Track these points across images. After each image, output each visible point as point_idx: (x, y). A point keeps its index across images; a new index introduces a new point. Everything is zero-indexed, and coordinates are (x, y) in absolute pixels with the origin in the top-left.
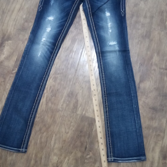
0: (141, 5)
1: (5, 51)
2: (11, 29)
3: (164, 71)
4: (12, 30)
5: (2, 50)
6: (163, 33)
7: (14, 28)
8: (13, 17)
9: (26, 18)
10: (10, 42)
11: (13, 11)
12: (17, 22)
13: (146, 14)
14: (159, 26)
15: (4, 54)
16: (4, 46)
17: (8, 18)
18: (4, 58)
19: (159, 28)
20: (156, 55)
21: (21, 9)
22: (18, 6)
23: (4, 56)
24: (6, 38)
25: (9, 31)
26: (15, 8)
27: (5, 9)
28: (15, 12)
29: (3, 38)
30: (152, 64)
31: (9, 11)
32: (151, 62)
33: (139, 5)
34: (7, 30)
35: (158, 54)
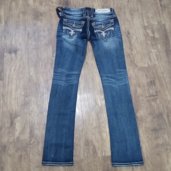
1: (17, 127)
2: (15, 107)
3: (149, 98)
4: (16, 108)
5: (14, 127)
6: (136, 70)
7: (18, 106)
8: (13, 96)
9: (24, 94)
10: (18, 118)
11: (11, 92)
12: (18, 99)
14: (131, 65)
15: (17, 131)
16: (15, 124)
17: (9, 100)
18: (19, 133)
19: (132, 67)
20: (138, 88)
21: (17, 88)
22: (14, 87)
23: (18, 132)
24: (13, 116)
25: (14, 110)
26: (12, 89)
27: (3, 93)
28: (13, 92)
29: (11, 117)
30: (138, 96)
31: (7, 93)
32: (137, 95)
34: (13, 109)
35: (139, 86)
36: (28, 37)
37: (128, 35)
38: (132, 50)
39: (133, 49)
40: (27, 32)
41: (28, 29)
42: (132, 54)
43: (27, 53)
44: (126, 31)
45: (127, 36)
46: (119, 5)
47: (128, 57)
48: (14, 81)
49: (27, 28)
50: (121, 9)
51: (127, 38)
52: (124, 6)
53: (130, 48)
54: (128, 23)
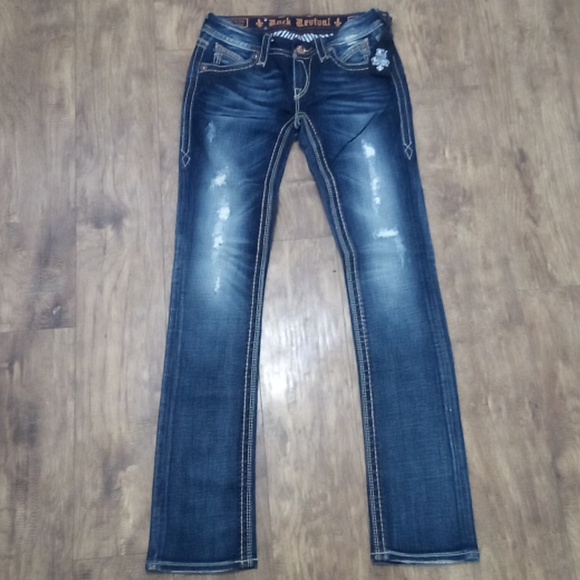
0: (460, 236)
1: (126, 503)
2: (120, 429)
4: (123, 430)
5: (118, 502)
6: (551, 297)
7: (129, 423)
8: (112, 385)
9: (151, 379)
10: (131, 469)
11: (104, 371)
12: (130, 399)
13: (484, 257)
14: (533, 279)
15: (128, 516)
16: (119, 489)
17: (96, 399)
18: (134, 526)
19: (537, 287)
20: (560, 365)
21: (125, 355)
22: (113, 351)
23: (131, 521)
24: (113, 461)
25: (115, 437)
26: (105, 359)
27: (75, 373)
28: (112, 370)
29: (105, 464)
30: (561, 395)
31: (91, 375)
32: (557, 391)
33: (456, 236)
34: (110, 436)
35: (565, 358)
36: (161, 168)
37: (523, 165)
38: (535, 221)
39: (539, 216)
40: (156, 146)
41: (162, 135)
42: (536, 236)
43: (160, 227)
44: (515, 149)
45: (518, 167)
46: (488, 52)
47: (523, 245)
48: (115, 329)
49: (155, 131)
50: (493, 64)
51: (517, 176)
52: (506, 54)
53: (528, 214)
54: (521, 117)
